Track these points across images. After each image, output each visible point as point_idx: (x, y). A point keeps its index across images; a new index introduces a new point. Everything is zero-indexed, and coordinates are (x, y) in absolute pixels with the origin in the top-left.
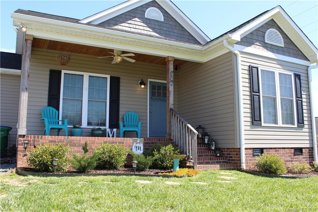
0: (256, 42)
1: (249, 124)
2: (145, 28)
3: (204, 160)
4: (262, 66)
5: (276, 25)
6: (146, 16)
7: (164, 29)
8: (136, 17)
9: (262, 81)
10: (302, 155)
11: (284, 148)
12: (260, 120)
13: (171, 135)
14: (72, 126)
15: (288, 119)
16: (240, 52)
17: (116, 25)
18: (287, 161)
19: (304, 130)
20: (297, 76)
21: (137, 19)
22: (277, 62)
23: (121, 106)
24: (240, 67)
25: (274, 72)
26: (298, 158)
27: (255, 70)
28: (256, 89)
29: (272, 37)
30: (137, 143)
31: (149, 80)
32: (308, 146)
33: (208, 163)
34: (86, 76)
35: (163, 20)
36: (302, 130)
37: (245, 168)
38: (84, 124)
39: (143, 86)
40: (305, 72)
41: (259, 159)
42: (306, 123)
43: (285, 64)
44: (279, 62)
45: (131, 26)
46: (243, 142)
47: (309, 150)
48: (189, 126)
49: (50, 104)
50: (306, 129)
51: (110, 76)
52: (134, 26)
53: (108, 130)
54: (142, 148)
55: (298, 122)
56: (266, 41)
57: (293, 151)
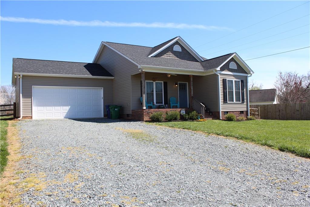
0: (226, 69)
1: (223, 102)
2: (173, 56)
4: (228, 79)
5: (234, 60)
6: (174, 50)
7: (182, 55)
9: (228, 85)
10: (243, 114)
11: (236, 111)
12: (227, 101)
13: (192, 107)
15: (238, 99)
16: (219, 74)
18: (237, 116)
19: (244, 103)
20: (242, 81)
21: (170, 52)
23: (168, 95)
24: (220, 80)
25: (233, 80)
26: (241, 115)
27: (225, 81)
28: (225, 88)
29: (233, 66)
31: (179, 82)
32: (246, 110)
33: (207, 117)
34: (154, 82)
35: (181, 51)
37: (221, 119)
38: (155, 103)
39: (177, 86)
40: (246, 79)
41: (226, 116)
42: (245, 100)
43: (237, 76)
44: (234, 76)
45: (168, 55)
46: (221, 109)
47: (246, 112)
48: (201, 104)
50: (245, 103)
51: (164, 82)
54: (185, 112)
55: (242, 101)
56: (230, 68)
57: (239, 112)
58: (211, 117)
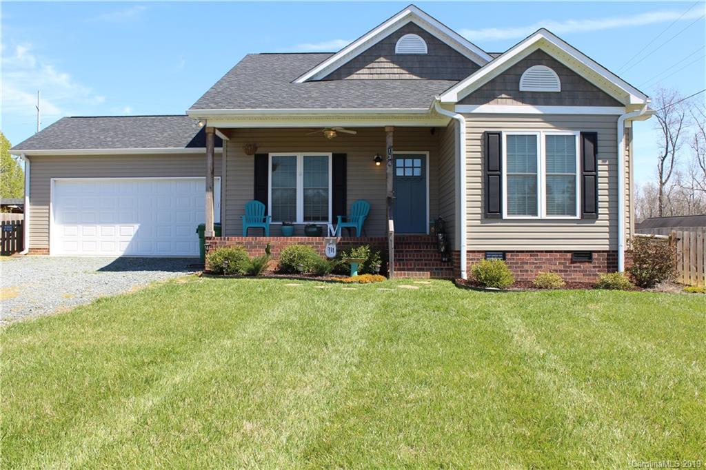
0: (501, 94)
1: (479, 217)
2: (396, 71)
3: (415, 266)
4: (511, 130)
5: (547, 58)
6: (397, 51)
7: (429, 66)
8: (380, 56)
9: (508, 151)
10: (591, 262)
11: (551, 252)
12: (501, 211)
14: (281, 223)
15: (563, 206)
16: (464, 114)
17: (350, 74)
18: (553, 268)
19: (598, 223)
20: (590, 137)
21: (382, 59)
22: (542, 119)
23: (348, 193)
24: (465, 137)
25: (536, 136)
26: (580, 267)
27: (493, 139)
28: (493, 165)
29: (540, 79)
30: (330, 244)
32: (607, 248)
34: (300, 157)
35: (426, 52)
36: (594, 223)
37: (465, 277)
38: (300, 219)
39: (378, 164)
40: (611, 125)
42: (602, 211)
43: (560, 118)
44: (546, 118)
45: (374, 71)
46: (465, 242)
47: (608, 255)
49: (256, 198)
50: (603, 221)
51: (333, 154)
52: (379, 71)
53: (330, 226)
54: (335, 250)
55: (584, 211)
56: (522, 89)
57: (569, 255)
58: (427, 270)
